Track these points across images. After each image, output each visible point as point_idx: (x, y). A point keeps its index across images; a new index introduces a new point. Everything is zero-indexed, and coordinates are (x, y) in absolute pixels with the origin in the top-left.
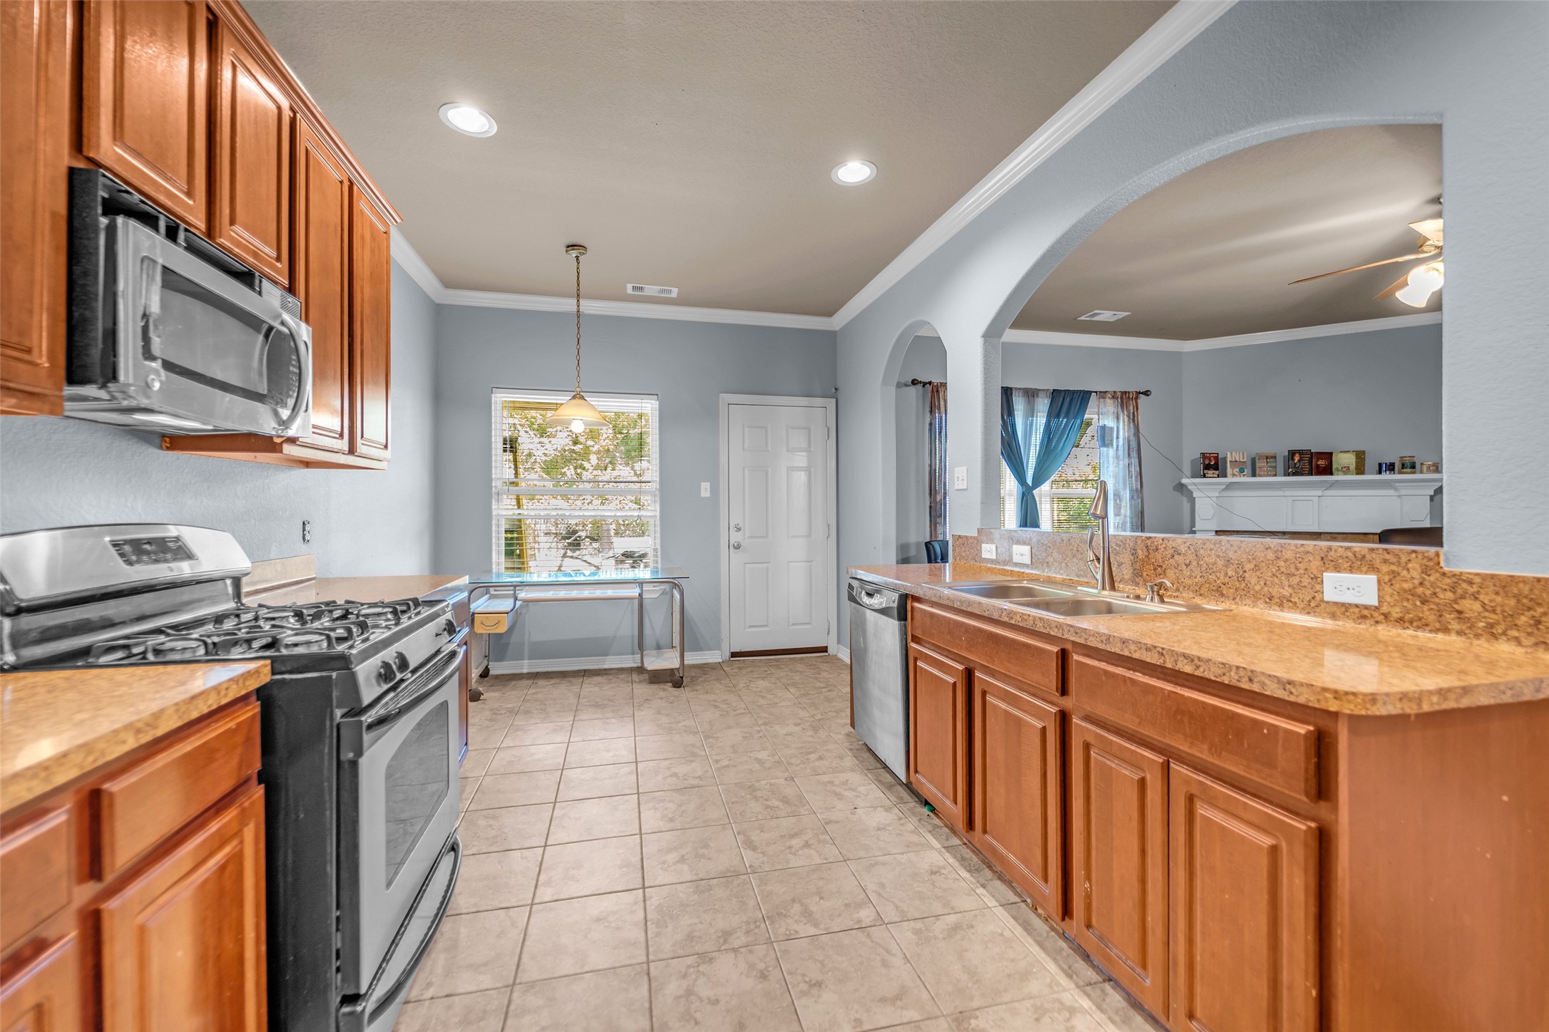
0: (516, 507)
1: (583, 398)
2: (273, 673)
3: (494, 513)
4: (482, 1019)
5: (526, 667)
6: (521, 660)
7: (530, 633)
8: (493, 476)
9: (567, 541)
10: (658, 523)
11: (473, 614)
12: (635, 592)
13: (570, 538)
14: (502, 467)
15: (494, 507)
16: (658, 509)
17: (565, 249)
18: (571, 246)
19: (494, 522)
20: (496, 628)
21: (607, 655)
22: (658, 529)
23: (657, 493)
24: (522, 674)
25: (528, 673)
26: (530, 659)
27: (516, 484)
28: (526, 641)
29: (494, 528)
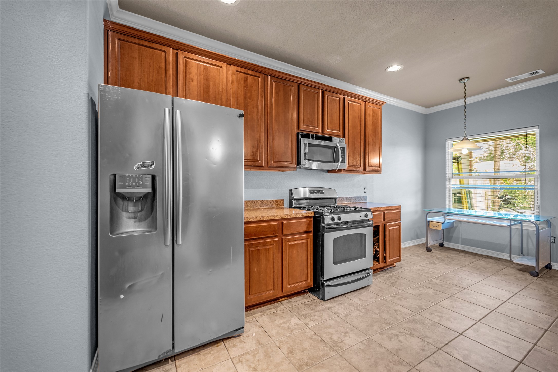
0: (459, 184)
1: (467, 139)
2: (315, 214)
3: (447, 186)
4: (352, 306)
5: (460, 247)
6: (458, 244)
7: (462, 234)
8: (447, 172)
9: (501, 199)
10: (539, 192)
11: (429, 221)
12: (506, 223)
13: (503, 198)
14: (451, 168)
15: (447, 184)
16: (539, 186)
17: (459, 81)
18: (461, 80)
19: (447, 189)
20: (437, 228)
21: (503, 252)
22: (539, 195)
23: (539, 176)
24: (458, 250)
25: (461, 250)
26: (462, 244)
27: (459, 175)
28: (460, 236)
29: (447, 192)
